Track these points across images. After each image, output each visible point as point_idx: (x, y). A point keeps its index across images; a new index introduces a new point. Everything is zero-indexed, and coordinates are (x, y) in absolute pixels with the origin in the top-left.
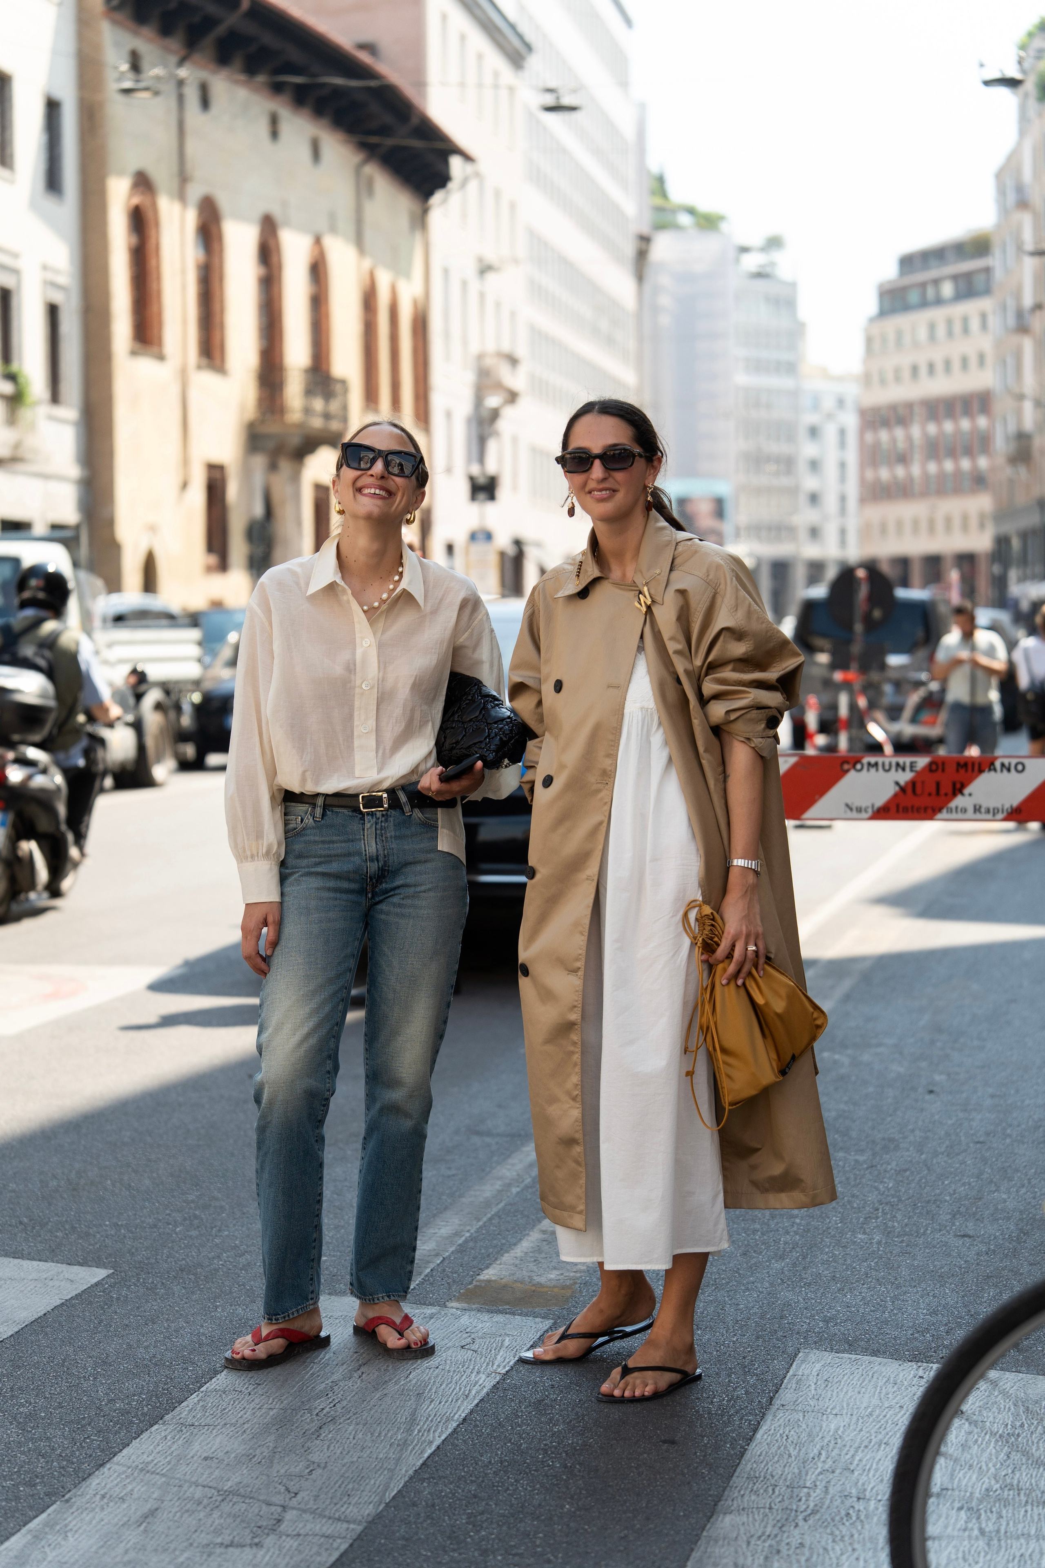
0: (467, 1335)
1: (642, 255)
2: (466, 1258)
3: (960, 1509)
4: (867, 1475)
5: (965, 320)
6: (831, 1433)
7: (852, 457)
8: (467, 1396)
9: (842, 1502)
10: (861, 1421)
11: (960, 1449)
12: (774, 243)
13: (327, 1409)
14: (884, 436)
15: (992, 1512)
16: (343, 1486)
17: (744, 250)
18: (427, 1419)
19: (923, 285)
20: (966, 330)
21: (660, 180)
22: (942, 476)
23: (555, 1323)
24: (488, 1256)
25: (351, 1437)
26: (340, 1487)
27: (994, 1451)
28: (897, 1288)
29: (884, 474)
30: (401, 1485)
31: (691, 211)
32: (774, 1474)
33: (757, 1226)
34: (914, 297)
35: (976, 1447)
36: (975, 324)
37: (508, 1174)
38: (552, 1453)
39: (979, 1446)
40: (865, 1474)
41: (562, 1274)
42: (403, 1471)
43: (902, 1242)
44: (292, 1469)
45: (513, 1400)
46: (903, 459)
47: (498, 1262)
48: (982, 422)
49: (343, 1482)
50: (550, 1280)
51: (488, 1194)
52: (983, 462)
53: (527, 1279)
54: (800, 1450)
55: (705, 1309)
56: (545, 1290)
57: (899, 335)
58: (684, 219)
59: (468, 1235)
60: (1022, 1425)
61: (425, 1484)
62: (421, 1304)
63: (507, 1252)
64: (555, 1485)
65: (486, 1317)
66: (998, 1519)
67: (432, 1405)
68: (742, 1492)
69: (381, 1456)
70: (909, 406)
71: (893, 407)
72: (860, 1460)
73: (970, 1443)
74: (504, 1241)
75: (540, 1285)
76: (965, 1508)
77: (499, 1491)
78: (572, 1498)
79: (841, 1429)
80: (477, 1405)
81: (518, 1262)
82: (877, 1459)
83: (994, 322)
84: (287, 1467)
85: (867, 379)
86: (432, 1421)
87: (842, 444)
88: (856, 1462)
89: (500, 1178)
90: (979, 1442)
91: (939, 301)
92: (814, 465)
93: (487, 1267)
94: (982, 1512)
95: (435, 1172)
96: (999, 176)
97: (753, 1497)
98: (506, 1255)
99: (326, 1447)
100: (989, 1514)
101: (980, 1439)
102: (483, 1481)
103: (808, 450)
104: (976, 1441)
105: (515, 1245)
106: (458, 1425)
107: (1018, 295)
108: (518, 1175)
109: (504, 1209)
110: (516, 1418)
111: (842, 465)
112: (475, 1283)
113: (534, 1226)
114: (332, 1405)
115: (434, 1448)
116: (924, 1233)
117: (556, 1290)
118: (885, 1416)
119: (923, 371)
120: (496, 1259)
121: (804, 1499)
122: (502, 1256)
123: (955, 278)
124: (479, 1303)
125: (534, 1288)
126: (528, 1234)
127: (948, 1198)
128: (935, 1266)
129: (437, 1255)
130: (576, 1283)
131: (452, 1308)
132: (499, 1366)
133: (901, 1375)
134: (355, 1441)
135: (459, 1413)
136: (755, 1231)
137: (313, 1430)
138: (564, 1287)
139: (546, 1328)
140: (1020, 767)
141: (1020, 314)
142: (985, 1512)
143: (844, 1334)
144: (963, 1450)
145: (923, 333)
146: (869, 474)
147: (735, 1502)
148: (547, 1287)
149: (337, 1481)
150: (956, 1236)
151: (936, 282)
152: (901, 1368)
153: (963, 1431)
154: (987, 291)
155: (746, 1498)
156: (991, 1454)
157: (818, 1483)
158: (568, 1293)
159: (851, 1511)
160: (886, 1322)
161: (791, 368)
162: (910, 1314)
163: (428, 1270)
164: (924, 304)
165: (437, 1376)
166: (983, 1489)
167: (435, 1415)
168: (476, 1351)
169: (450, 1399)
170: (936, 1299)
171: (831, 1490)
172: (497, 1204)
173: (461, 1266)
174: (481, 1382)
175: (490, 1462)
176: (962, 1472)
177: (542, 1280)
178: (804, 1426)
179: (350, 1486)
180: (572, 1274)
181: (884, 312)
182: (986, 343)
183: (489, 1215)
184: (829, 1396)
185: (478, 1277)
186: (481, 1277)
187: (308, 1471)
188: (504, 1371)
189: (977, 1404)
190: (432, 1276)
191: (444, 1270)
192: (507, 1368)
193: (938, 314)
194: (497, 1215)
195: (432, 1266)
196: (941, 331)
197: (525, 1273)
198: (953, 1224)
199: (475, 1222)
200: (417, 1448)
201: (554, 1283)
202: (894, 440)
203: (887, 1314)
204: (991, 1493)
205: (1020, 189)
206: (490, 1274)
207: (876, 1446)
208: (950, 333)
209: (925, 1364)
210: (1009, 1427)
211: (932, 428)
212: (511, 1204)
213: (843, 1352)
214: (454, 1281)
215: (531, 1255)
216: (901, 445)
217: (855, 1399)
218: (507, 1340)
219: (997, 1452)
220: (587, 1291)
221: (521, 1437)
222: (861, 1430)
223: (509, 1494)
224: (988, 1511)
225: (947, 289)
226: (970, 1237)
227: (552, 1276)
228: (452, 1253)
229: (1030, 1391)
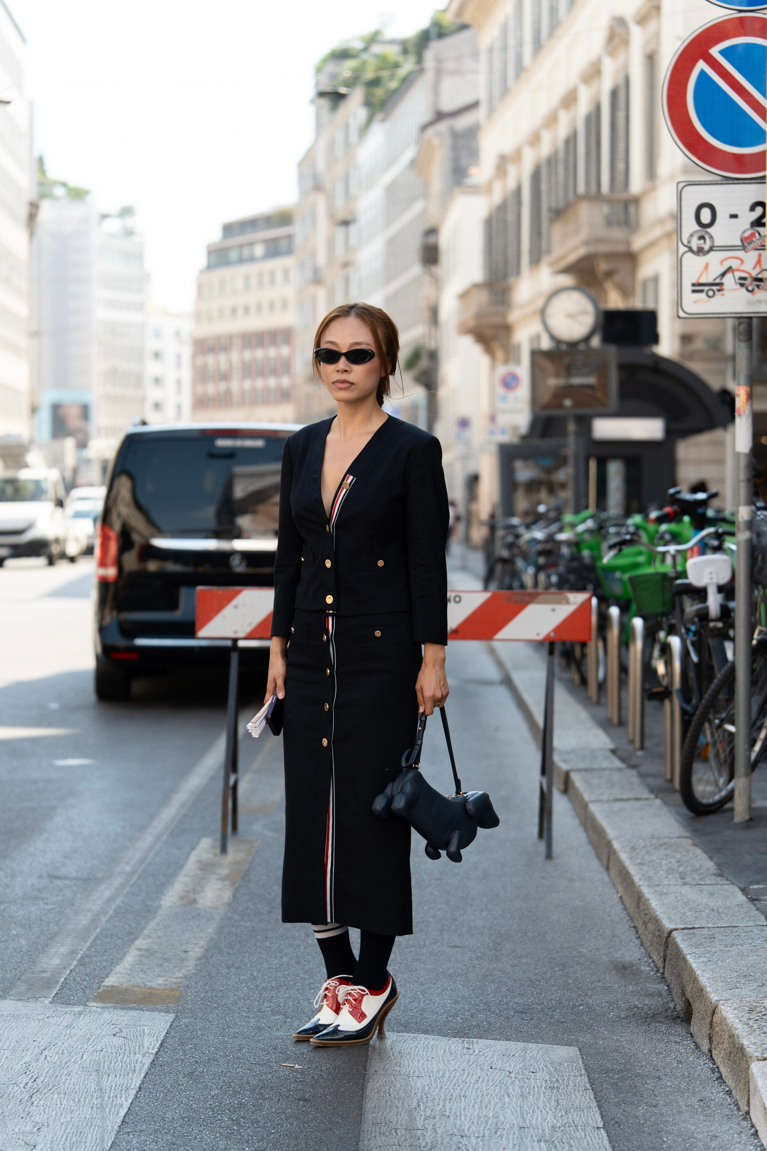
0: (113, 1026)
1: (32, 217)
2: (88, 970)
3: (539, 1141)
4: (460, 1119)
5: (272, 274)
6: (420, 1090)
7: (186, 374)
8: (134, 1071)
9: (451, 1139)
10: (438, 1081)
11: (520, 1099)
12: (126, 212)
13: (30, 1084)
14: (211, 360)
15: (563, 1143)
16: (69, 1139)
17: (104, 216)
18: (111, 1088)
19: (241, 247)
20: (273, 281)
21: (41, 161)
22: (254, 391)
23: (177, 1016)
24: (104, 968)
25: (59, 1103)
26: (66, 1140)
27: (545, 1099)
28: (422, 985)
29: (211, 389)
30: (113, 1138)
31: (64, 185)
32: (391, 1120)
33: (298, 942)
34: (234, 255)
35: (531, 1096)
36: (279, 277)
37: (94, 907)
38: (218, 1110)
39: (533, 1097)
40: (459, 1118)
41: (167, 980)
42: (110, 1127)
43: (411, 952)
44: (23, 1128)
45: (170, 1073)
46: (225, 377)
47: (114, 972)
48: (285, 351)
49: (67, 1137)
50: (160, 984)
51: (84, 922)
52: (285, 382)
53: (141, 984)
54: (403, 1103)
55: (285, 1004)
56: (159, 992)
57: (222, 284)
58: (59, 191)
59: (82, 952)
60: (557, 1081)
61: (131, 1136)
62: (67, 1004)
63: (118, 964)
64: (230, 1134)
65: (122, 1013)
66: (570, 1147)
67: (110, 1079)
68: (373, 1135)
69: (88, 1117)
70: (230, 338)
71: (218, 338)
72: (450, 1109)
73: (525, 1094)
74: (112, 957)
75: (151, 988)
76: (543, 1140)
77: (190, 1140)
78: (247, 1142)
79: (427, 1087)
80: (145, 1077)
81: (129, 972)
82: (462, 1108)
83: (294, 275)
84: (19, 1127)
85: (198, 317)
86: (115, 1089)
87: (179, 364)
88: (448, 1111)
89: (90, 910)
90: (532, 1093)
91: (252, 259)
92: (157, 381)
93: (107, 976)
94: (556, 1142)
95: (36, 907)
96: (301, 164)
97: (383, 1138)
98: (117, 967)
99: (41, 1111)
100: (562, 1144)
101: (532, 1091)
102: (174, 1133)
103: (153, 368)
104: (529, 1093)
105: (121, 959)
106: (137, 1092)
107: (314, 255)
108: (102, 908)
109: (101, 933)
110: (179, 1086)
111: (179, 382)
112: (102, 988)
113: (130, 945)
114: (33, 1080)
115: (125, 1110)
116: (425, 945)
117: (167, 992)
118: (455, 1077)
119: (240, 311)
120: (111, 970)
121: (421, 1138)
122: (115, 967)
123: (266, 242)
124: (112, 1003)
125: (149, 991)
126: (128, 952)
127: (431, 920)
128: (443, 969)
129: (65, 968)
130: (180, 987)
131: (92, 1006)
132: (148, 1048)
133: (453, 1047)
134: (63, 1106)
135: (134, 1083)
136: (298, 946)
137: (26, 1099)
138: (172, 990)
139: (172, 1020)
140: (457, 599)
141: (316, 271)
142: (558, 1142)
143: (396, 1019)
144: (523, 1099)
145: (240, 283)
146: (200, 389)
147: (371, 1142)
148: (159, 990)
149: (62, 1136)
150: (449, 947)
151: (251, 244)
152: (450, 1042)
153: (516, 1086)
154: (289, 251)
155: (378, 1138)
156: (544, 1101)
157: (427, 1126)
158: (177, 993)
159: (460, 1145)
160: (423, 1010)
161: (140, 307)
162: (439, 1004)
163: (62, 979)
164: (241, 261)
165: (104, 1057)
166: (550, 1127)
167: (116, 1085)
168: (126, 1038)
169: (122, 1073)
170: (453, 992)
171: (439, 1131)
172: (95, 930)
173: (87, 975)
174: (140, 1060)
175: (173, 1118)
176: (529, 1115)
177: (153, 984)
178: (398, 1086)
179: (74, 1139)
180: (174, 980)
181: (210, 267)
182: (289, 291)
183: (92, 938)
184: (407, 1064)
185: (103, 984)
186: (105, 984)
187: (36, 1129)
188: (154, 1052)
189: (518, 1067)
190: (67, 983)
191: (75, 979)
192: (156, 1050)
193: (252, 269)
194: (97, 937)
195: (65, 976)
196: (254, 282)
197: (138, 980)
198: (443, 939)
199: (83, 943)
200: (113, 1110)
201: (163, 987)
202: (218, 364)
203: (422, 1004)
204: (557, 1129)
205: (315, 176)
206: (111, 981)
207: (458, 1098)
208: (261, 284)
209: (467, 1039)
210: (549, 1082)
211: (247, 355)
212: (105, 930)
213: (402, 1031)
214: (86, 987)
215: (137, 966)
216: (224, 367)
217: (427, 1065)
218: (146, 1029)
219: (548, 1100)
220: (191, 992)
221: (189, 1099)
222: (441, 1087)
223: (198, 1141)
224: (560, 1142)
225: (259, 250)
226: (459, 947)
227: (160, 982)
228: (76, 966)
229: (551, 1057)
